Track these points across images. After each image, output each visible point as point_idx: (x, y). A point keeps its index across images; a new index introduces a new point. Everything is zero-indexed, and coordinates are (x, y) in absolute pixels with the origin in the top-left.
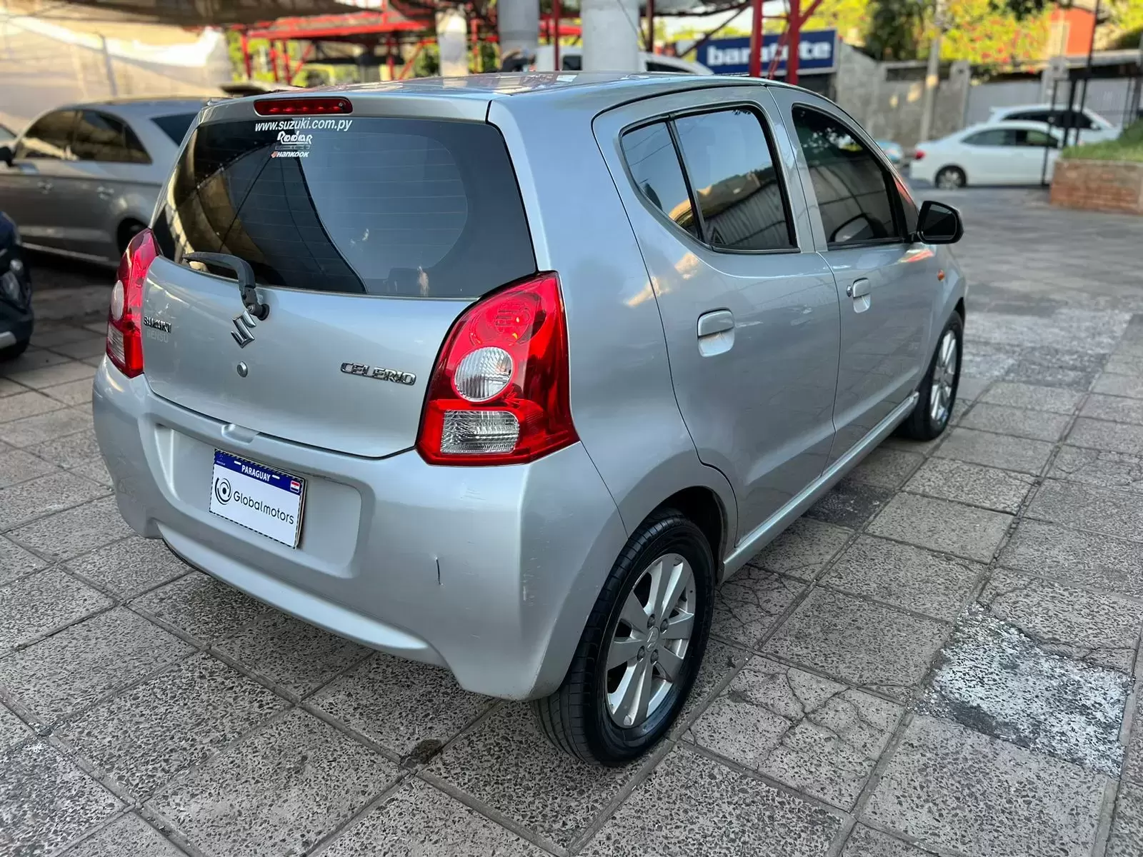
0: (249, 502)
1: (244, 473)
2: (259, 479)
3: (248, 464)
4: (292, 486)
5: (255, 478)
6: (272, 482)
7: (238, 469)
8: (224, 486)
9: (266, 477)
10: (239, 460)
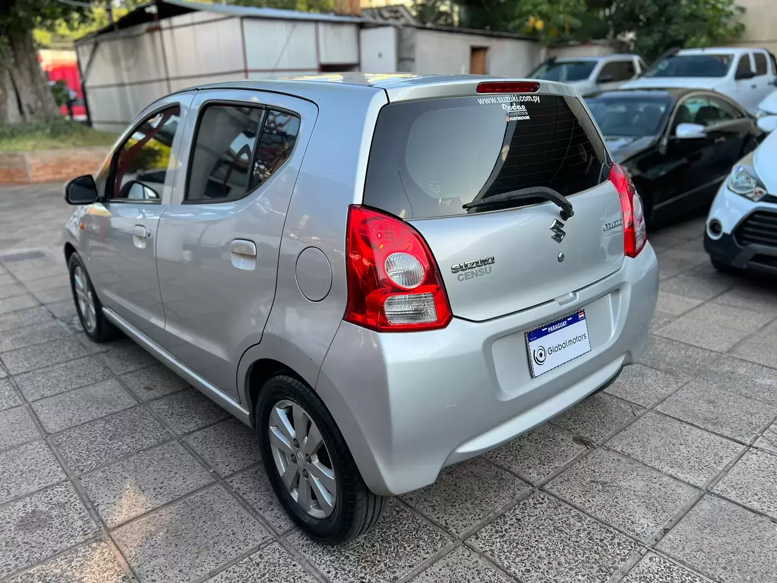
0: (559, 347)
1: (551, 332)
2: (561, 328)
3: (551, 325)
4: (580, 317)
5: (559, 329)
6: (569, 323)
7: (546, 333)
8: (541, 351)
9: (565, 323)
10: (544, 328)
